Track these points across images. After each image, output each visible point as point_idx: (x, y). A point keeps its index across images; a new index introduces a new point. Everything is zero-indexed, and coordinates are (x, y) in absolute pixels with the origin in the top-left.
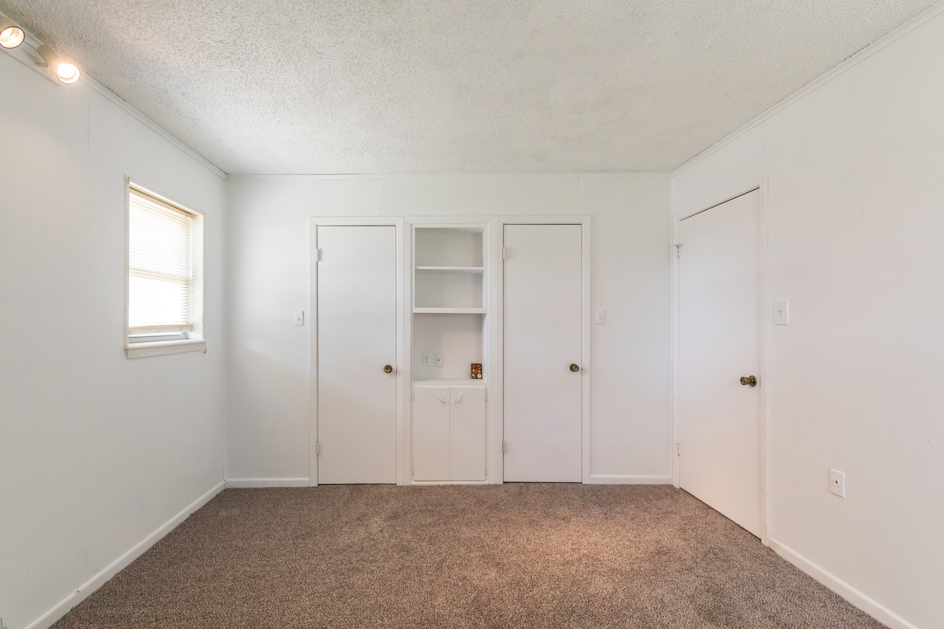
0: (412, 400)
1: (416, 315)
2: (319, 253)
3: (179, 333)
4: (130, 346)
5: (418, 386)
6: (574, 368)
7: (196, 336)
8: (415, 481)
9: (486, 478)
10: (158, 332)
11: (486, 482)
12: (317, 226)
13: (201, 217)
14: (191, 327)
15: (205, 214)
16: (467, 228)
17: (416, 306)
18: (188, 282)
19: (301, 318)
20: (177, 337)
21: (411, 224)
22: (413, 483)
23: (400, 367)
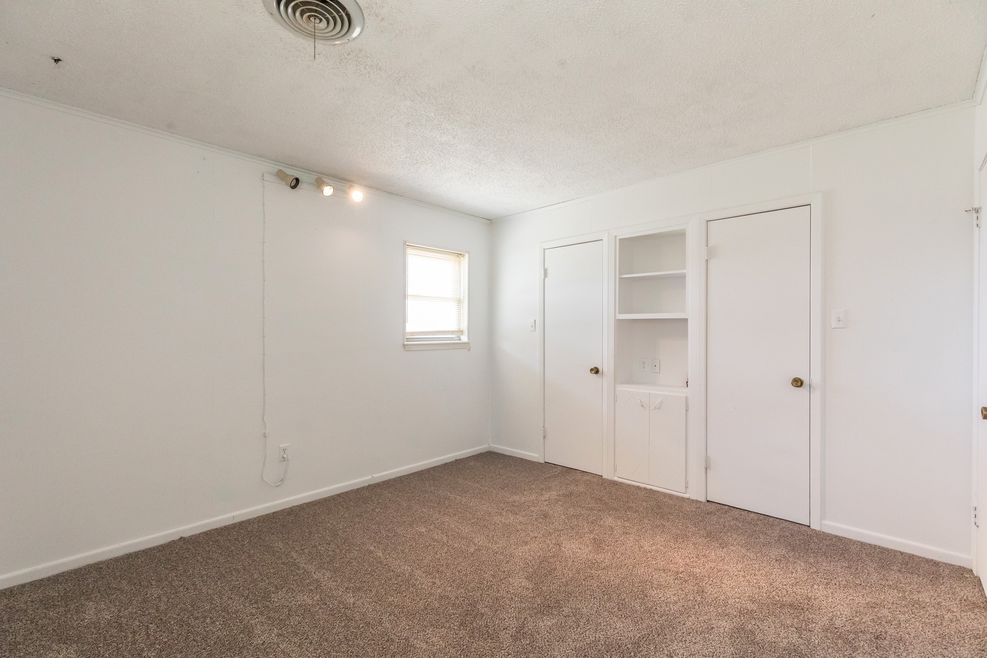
0: (615, 401)
1: (619, 322)
2: (545, 271)
3: (454, 336)
4: (406, 343)
5: (621, 388)
6: (798, 383)
7: (464, 339)
8: (618, 477)
9: (686, 491)
10: (434, 335)
11: (687, 496)
12: (544, 249)
13: (467, 255)
14: (461, 332)
15: (469, 253)
16: (672, 231)
17: (620, 313)
18: (459, 302)
19: (534, 326)
20: (452, 339)
21: (616, 236)
22: (616, 479)
23: (605, 370)
